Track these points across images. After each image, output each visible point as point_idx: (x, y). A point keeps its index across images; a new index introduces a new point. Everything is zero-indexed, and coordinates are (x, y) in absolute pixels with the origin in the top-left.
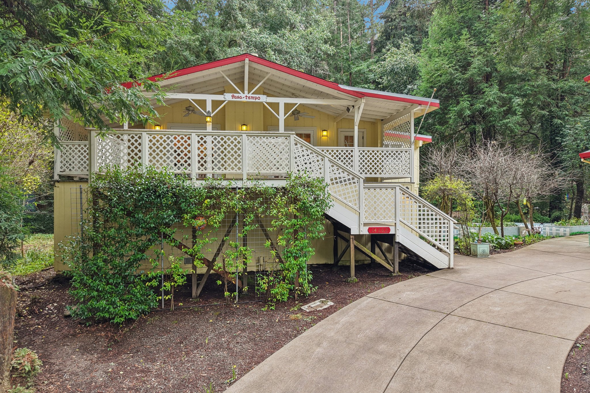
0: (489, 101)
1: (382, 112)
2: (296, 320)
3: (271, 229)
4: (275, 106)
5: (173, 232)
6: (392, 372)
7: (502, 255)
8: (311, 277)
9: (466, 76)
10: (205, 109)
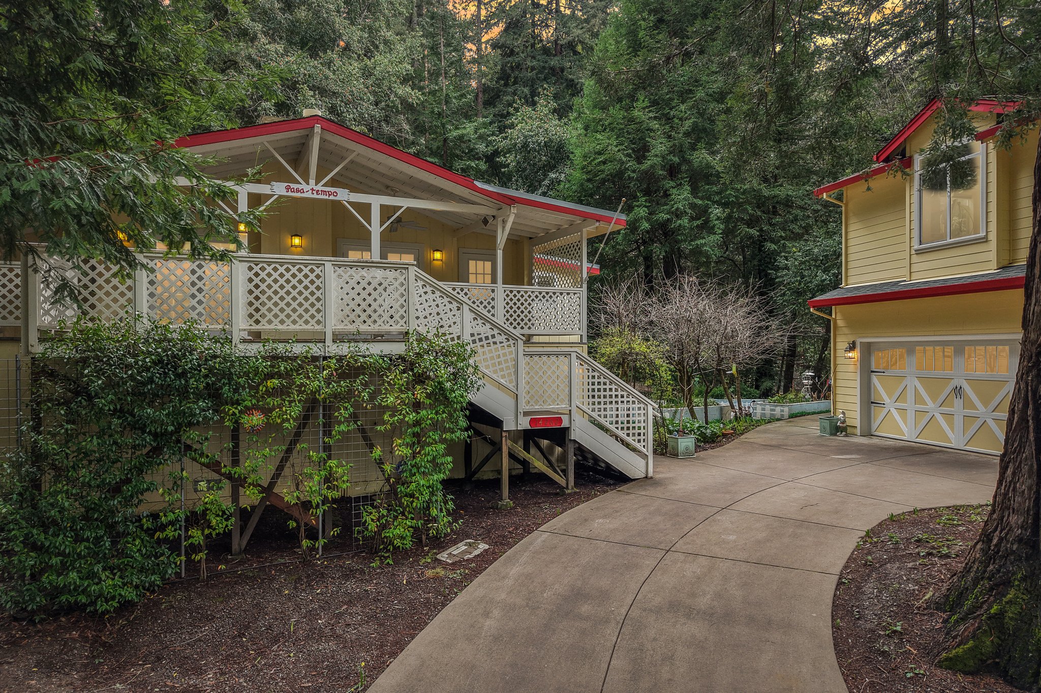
0: (677, 209)
1: (533, 227)
2: (436, 578)
3: (383, 428)
4: (365, 209)
5: (206, 439)
6: (610, 645)
7: (710, 452)
8: (451, 506)
9: (644, 167)
10: (235, 210)
